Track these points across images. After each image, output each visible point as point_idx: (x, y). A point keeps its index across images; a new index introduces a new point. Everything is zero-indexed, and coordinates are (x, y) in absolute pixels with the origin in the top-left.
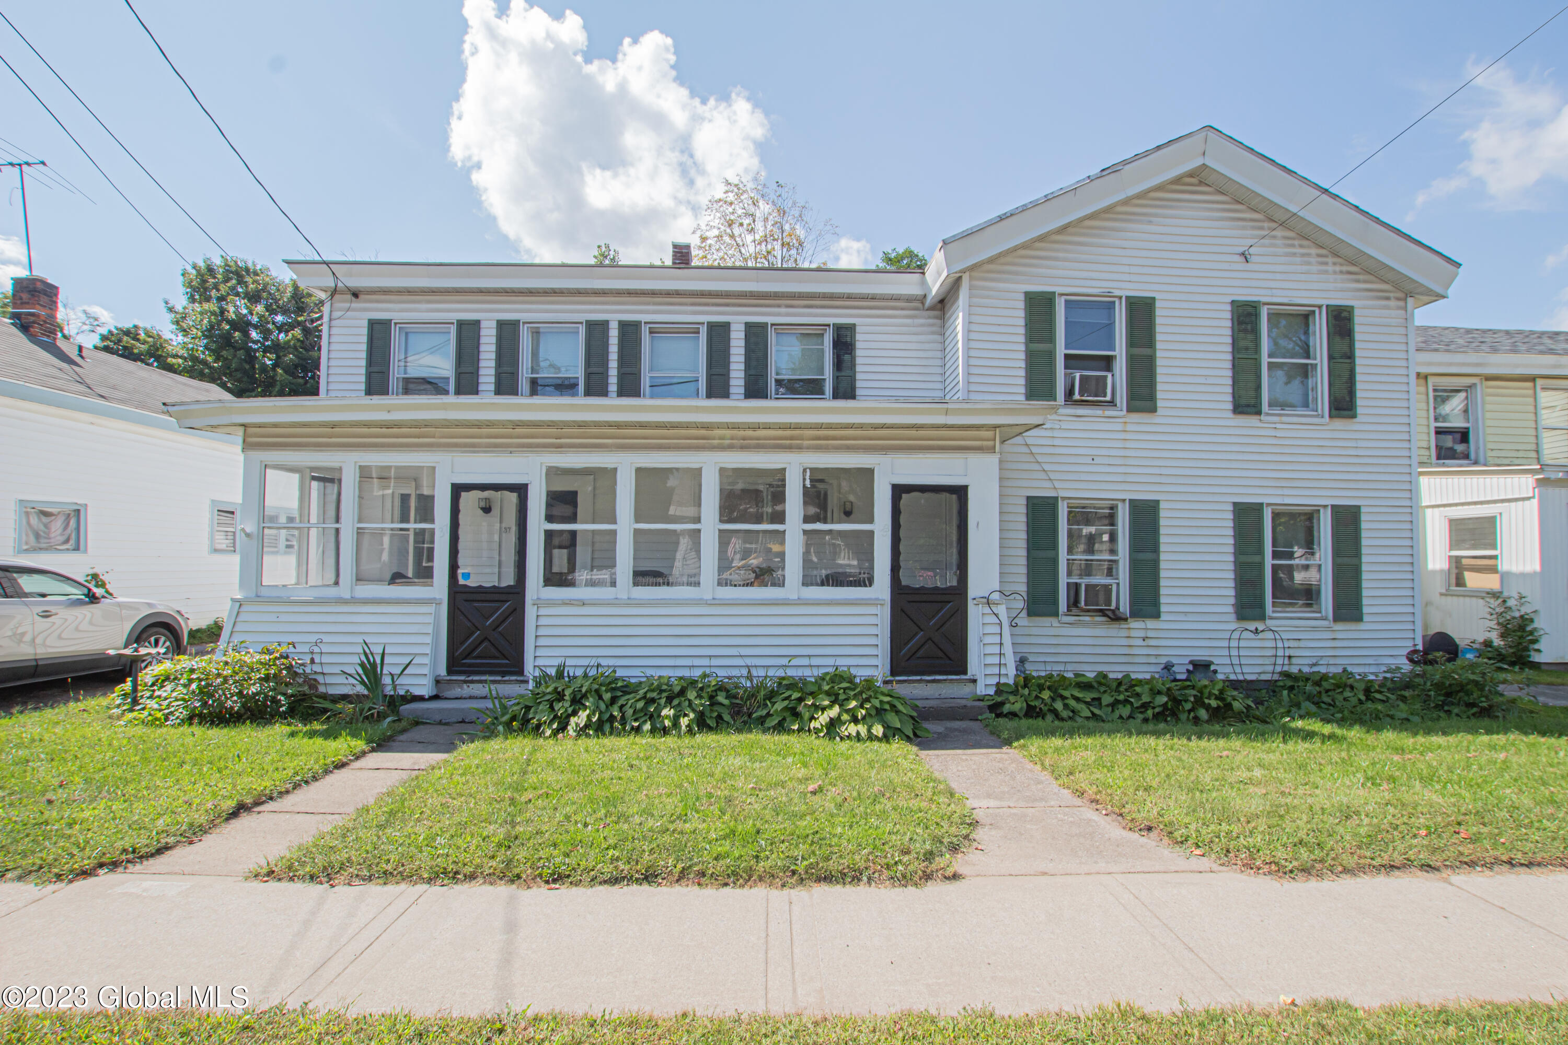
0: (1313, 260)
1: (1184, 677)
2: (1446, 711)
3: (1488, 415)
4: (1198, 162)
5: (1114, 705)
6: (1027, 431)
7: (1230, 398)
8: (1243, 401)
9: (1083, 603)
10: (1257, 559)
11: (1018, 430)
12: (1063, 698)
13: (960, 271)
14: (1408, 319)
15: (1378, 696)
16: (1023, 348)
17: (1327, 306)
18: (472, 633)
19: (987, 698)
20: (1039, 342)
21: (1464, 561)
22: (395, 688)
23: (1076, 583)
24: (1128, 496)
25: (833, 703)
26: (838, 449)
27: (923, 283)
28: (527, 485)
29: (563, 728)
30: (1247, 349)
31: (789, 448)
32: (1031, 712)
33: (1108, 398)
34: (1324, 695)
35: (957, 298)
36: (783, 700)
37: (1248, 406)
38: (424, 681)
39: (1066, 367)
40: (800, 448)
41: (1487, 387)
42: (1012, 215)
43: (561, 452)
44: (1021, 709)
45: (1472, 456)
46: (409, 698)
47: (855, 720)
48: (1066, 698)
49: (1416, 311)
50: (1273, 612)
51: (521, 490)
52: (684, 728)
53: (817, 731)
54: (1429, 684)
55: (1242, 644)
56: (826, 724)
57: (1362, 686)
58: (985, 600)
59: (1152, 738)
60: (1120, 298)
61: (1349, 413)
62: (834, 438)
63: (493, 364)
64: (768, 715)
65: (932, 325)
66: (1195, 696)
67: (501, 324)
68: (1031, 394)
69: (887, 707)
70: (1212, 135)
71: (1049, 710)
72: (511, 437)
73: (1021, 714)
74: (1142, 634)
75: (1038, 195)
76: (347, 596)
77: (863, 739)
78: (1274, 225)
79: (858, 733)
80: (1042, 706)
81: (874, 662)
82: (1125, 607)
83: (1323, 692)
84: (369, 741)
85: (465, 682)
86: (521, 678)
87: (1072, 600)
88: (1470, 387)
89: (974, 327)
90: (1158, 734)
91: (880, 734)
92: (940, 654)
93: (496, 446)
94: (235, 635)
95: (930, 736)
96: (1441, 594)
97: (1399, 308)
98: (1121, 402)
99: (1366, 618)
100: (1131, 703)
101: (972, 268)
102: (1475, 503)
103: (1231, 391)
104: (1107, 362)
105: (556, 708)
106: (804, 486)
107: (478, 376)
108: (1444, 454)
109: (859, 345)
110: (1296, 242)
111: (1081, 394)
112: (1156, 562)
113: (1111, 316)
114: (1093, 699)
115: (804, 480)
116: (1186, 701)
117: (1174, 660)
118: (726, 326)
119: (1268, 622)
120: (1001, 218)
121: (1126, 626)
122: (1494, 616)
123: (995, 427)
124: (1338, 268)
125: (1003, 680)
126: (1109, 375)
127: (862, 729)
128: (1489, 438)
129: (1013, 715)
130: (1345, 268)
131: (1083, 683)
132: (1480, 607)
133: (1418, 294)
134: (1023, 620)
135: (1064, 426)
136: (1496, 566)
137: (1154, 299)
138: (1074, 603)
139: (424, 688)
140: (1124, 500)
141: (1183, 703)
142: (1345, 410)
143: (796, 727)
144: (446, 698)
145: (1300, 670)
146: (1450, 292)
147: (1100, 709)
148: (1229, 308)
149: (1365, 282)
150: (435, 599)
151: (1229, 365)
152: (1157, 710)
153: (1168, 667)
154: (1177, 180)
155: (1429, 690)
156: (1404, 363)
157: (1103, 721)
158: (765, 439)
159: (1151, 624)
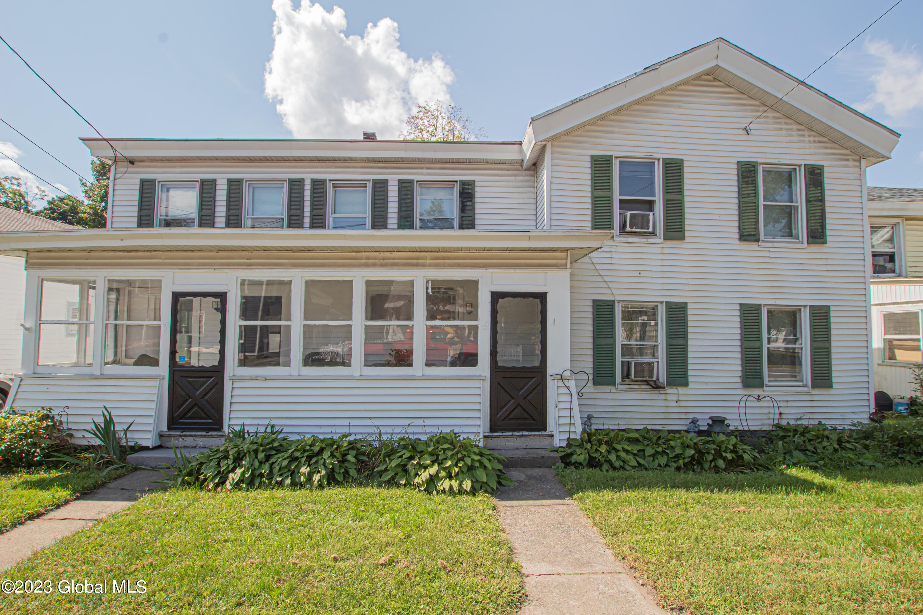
0: (794, 133)
1: (705, 428)
2: (900, 458)
3: (908, 243)
4: (713, 64)
5: (654, 456)
6: (591, 252)
7: (737, 230)
8: (746, 233)
9: (633, 376)
10: (757, 344)
11: (585, 252)
12: (617, 451)
13: (545, 140)
14: (861, 177)
15: (848, 445)
16: (589, 195)
17: (805, 165)
18: (187, 400)
19: (560, 449)
20: (602, 190)
21: (895, 343)
22: (127, 442)
23: (628, 362)
24: (665, 300)
25: (433, 462)
26: (451, 266)
27: (521, 151)
28: (226, 293)
29: (223, 483)
30: (748, 195)
31: (417, 265)
32: (593, 463)
33: (650, 230)
34: (807, 444)
35: (543, 161)
36: (398, 458)
37: (750, 235)
38: (149, 436)
39: (620, 209)
40: (424, 266)
41: (907, 225)
42: (580, 100)
43: (251, 269)
44: (585, 459)
45: (897, 271)
46: (137, 448)
47: (450, 477)
48: (618, 451)
49: (867, 168)
50: (769, 381)
51: (222, 296)
52: (316, 483)
53: (418, 486)
54: (886, 437)
55: (748, 404)
56: (427, 480)
57: (834, 437)
58: (559, 377)
59: (684, 491)
60: (659, 159)
61: (820, 240)
62: (449, 258)
63: (224, 209)
64: (386, 470)
65: (529, 181)
66: (715, 450)
67: (230, 182)
68: (596, 226)
69: (477, 464)
70: (722, 44)
71: (605, 461)
72: (215, 259)
73: (585, 464)
74: (676, 398)
75: (600, 86)
76: (98, 373)
77: (454, 493)
78: (766, 108)
79: (451, 487)
80: (600, 458)
81: (478, 422)
82: (663, 378)
83: (807, 441)
84: (75, 491)
85: (181, 436)
86: (221, 434)
87: (625, 373)
88: (895, 225)
89: (554, 180)
90: (687, 486)
91: (468, 488)
92: (527, 416)
93: (204, 265)
94: (16, 401)
95: (512, 484)
96: (879, 365)
97: (855, 167)
98: (660, 233)
99: (834, 386)
100: (667, 454)
101: (553, 138)
102: (903, 303)
103: (737, 225)
104: (650, 205)
105: (222, 465)
106: (427, 292)
107: (214, 217)
108: (878, 270)
109: (477, 195)
110: (782, 121)
111: (631, 227)
112: (685, 346)
113: (652, 172)
114: (639, 451)
115: (427, 288)
116: (708, 453)
117: (698, 417)
118: (385, 183)
119: (765, 388)
120: (573, 103)
121: (664, 392)
122: (918, 381)
123: (567, 250)
124: (812, 139)
125: (572, 436)
126: (651, 214)
127: (455, 484)
128: (909, 259)
129: (578, 465)
130: (817, 139)
131: (631, 438)
132: (909, 375)
133: (869, 156)
134: (590, 388)
135: (619, 250)
136: (919, 346)
137: (682, 160)
138: (626, 376)
139: (149, 440)
140: (662, 302)
141: (706, 455)
142: (818, 238)
143: (403, 482)
144: (167, 448)
145: (788, 423)
146: (892, 155)
147: (644, 459)
148: (735, 166)
149: (831, 148)
150: (159, 375)
151: (736, 207)
152: (687, 460)
153: (694, 422)
154: (698, 77)
155: (886, 442)
156: (859, 205)
157: (646, 469)
158: (399, 259)
159: (682, 390)
